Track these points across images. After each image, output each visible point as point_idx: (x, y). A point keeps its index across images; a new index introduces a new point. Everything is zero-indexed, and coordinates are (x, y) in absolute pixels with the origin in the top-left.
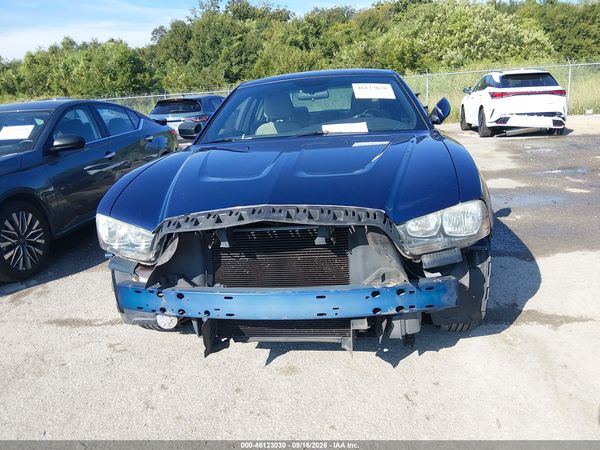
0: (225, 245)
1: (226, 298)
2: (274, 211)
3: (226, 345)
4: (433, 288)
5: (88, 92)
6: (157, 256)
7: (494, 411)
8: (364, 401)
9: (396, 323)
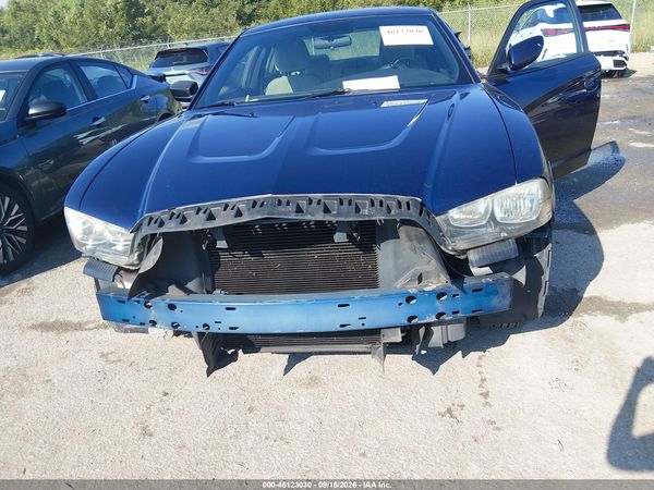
0: (222, 244)
1: (227, 309)
2: (280, 203)
3: (234, 358)
4: (481, 290)
5: (83, 44)
6: (140, 258)
7: (554, 429)
8: (400, 419)
9: (436, 330)
